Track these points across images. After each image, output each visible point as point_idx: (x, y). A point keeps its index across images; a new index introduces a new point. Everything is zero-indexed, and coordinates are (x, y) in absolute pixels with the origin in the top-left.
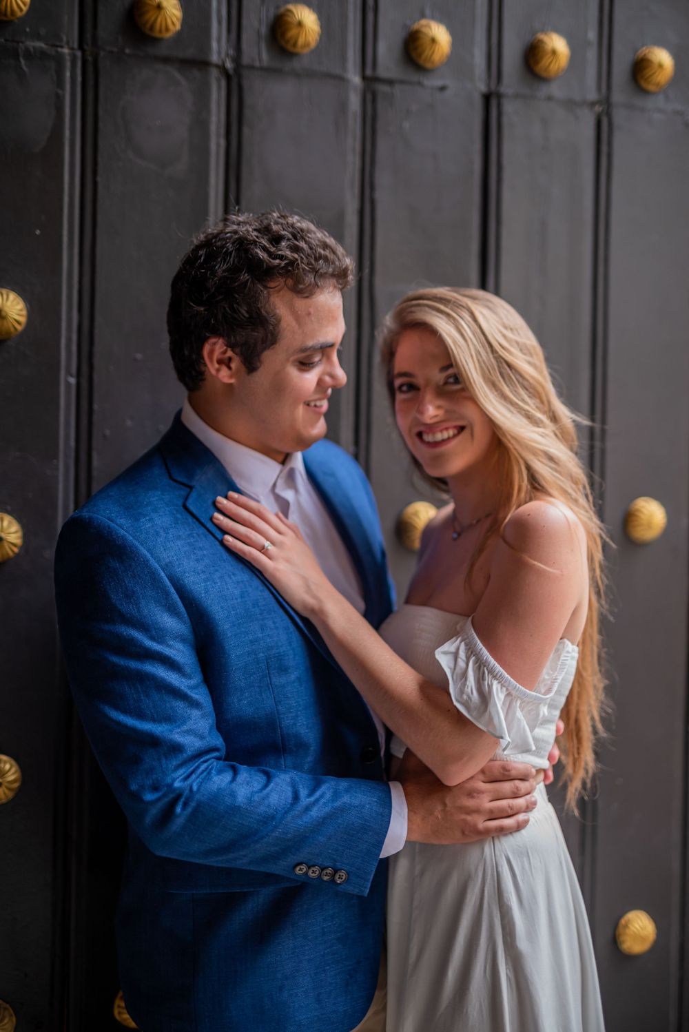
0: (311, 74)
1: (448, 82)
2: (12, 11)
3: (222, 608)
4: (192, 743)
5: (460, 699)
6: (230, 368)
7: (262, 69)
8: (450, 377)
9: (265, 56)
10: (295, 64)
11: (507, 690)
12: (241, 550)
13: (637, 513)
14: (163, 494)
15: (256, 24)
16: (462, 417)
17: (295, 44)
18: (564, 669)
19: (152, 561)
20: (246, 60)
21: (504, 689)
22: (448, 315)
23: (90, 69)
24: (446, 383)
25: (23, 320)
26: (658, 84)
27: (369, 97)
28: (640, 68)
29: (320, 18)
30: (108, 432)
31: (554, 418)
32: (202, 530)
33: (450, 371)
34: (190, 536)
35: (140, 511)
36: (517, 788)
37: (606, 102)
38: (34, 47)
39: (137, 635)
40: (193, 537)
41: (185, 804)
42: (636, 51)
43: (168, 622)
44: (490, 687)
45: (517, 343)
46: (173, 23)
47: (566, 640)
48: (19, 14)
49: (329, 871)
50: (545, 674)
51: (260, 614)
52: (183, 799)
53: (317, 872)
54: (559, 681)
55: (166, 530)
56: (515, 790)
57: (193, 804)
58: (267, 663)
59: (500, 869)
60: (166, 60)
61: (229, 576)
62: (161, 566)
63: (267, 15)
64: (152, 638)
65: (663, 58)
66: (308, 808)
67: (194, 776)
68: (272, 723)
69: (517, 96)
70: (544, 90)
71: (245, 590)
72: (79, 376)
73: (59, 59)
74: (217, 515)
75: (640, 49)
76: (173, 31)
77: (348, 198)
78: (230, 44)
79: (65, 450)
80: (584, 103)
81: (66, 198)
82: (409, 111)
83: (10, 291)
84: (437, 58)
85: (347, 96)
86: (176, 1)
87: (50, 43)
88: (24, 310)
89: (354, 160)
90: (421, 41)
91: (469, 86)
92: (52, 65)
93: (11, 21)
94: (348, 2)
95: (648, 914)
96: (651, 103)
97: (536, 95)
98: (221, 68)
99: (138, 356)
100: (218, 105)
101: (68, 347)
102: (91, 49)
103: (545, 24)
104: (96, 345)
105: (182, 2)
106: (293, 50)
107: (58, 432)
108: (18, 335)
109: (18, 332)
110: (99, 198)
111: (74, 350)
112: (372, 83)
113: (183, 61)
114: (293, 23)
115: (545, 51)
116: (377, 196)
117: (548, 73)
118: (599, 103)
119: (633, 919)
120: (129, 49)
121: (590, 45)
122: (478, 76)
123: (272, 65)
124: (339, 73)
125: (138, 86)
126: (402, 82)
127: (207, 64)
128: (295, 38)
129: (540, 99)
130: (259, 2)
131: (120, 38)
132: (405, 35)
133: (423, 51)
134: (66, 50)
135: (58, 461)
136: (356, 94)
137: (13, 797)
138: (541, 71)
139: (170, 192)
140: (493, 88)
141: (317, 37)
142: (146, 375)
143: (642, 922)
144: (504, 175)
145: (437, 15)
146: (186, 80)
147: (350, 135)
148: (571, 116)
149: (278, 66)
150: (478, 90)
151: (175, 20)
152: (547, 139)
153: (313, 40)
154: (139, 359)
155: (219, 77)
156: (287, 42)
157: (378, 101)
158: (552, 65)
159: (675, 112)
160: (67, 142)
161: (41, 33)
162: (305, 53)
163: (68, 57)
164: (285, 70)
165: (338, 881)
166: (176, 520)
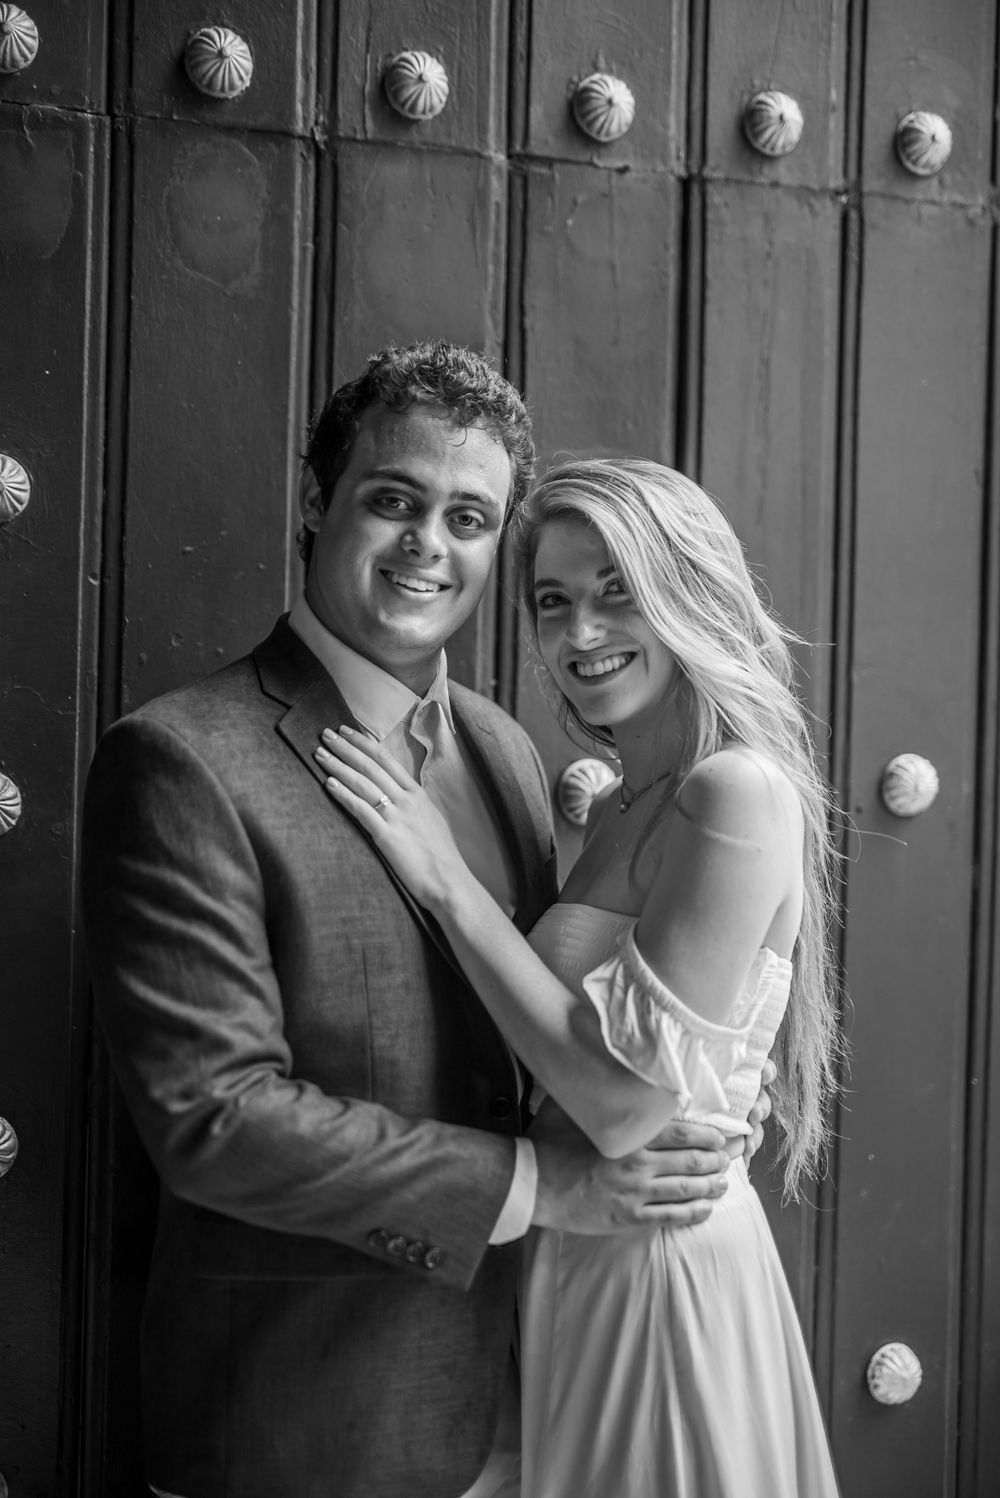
0: (436, 150)
1: (630, 163)
2: (13, 60)
5: (616, 1042)
7: (366, 142)
8: (613, 584)
9: (369, 124)
10: (414, 136)
11: (683, 1025)
13: (896, 774)
14: (248, 708)
15: (358, 80)
16: (632, 640)
17: (413, 108)
18: (766, 990)
19: (220, 789)
20: (344, 129)
21: (679, 1025)
22: (606, 497)
23: (123, 140)
24: (607, 593)
25: (25, 496)
26: (927, 165)
27: (518, 182)
28: (903, 141)
29: (448, 72)
30: (144, 656)
31: (759, 639)
32: (297, 762)
33: (612, 576)
34: (278, 766)
36: (695, 1162)
37: (856, 190)
38: (43, 111)
39: (185, 883)
40: (282, 768)
41: (227, 1123)
42: (899, 120)
43: (230, 872)
44: (658, 1022)
45: (705, 534)
46: (241, 78)
47: (767, 949)
48: (23, 64)
49: (418, 1246)
50: (740, 999)
52: (223, 1116)
53: (401, 1248)
54: (759, 1008)
55: (245, 753)
56: (692, 1164)
57: (236, 1123)
58: (364, 954)
59: (672, 1277)
60: (231, 130)
61: (325, 828)
62: (231, 798)
63: (373, 66)
64: (207, 891)
65: (936, 128)
66: (396, 1152)
67: (242, 1086)
68: (360, 1041)
69: (727, 181)
70: (767, 174)
72: (103, 576)
73: (79, 128)
74: (321, 750)
75: (904, 116)
76: (239, 90)
77: (489, 324)
78: (320, 107)
79: (83, 680)
80: (824, 191)
81: (88, 325)
82: (575, 203)
83: (7, 457)
84: (614, 127)
85: (487, 180)
86: (244, 47)
87: (66, 106)
88: (28, 482)
89: (496, 272)
90: (595, 103)
91: (661, 168)
92: (70, 136)
93: (12, 74)
94: (489, 49)
95: (911, 1348)
96: (918, 192)
97: (755, 180)
98: (310, 142)
99: (188, 548)
100: (304, 193)
101: (89, 534)
102: (125, 114)
103: (769, 81)
104: (128, 532)
105: (252, 47)
106: (411, 116)
107: (75, 656)
108: (18, 517)
109: (17, 514)
110: (134, 324)
111: (98, 539)
112: (523, 162)
113: (253, 131)
114: (411, 78)
115: (770, 118)
116: (528, 321)
117: (773, 149)
118: (846, 191)
119: (890, 1354)
120: (178, 114)
121: (834, 109)
122: (673, 153)
123: (380, 137)
124: (476, 148)
125: (190, 167)
126: (566, 161)
127: (288, 135)
128: (413, 98)
129: (762, 185)
130: (362, 48)
131: (165, 99)
132: (570, 95)
133: (597, 117)
134: (90, 115)
135: (74, 697)
136: (500, 177)
137: (7, 1173)
138: (764, 146)
139: (235, 316)
140: (695, 170)
141: (444, 99)
142: (200, 574)
143: (901, 1358)
144: (710, 293)
145: (614, 67)
146: (259, 159)
147: (492, 235)
148: (806, 210)
149: (390, 138)
150: (672, 172)
151: (243, 73)
152: (771, 243)
153: (441, 101)
154: (189, 552)
155: (305, 153)
156: (403, 105)
157: (531, 189)
158: (778, 138)
159: (954, 204)
160: (89, 245)
161: (53, 91)
162: (427, 121)
163: (91, 125)
164: (399, 143)
165: (430, 1265)
166: (261, 744)
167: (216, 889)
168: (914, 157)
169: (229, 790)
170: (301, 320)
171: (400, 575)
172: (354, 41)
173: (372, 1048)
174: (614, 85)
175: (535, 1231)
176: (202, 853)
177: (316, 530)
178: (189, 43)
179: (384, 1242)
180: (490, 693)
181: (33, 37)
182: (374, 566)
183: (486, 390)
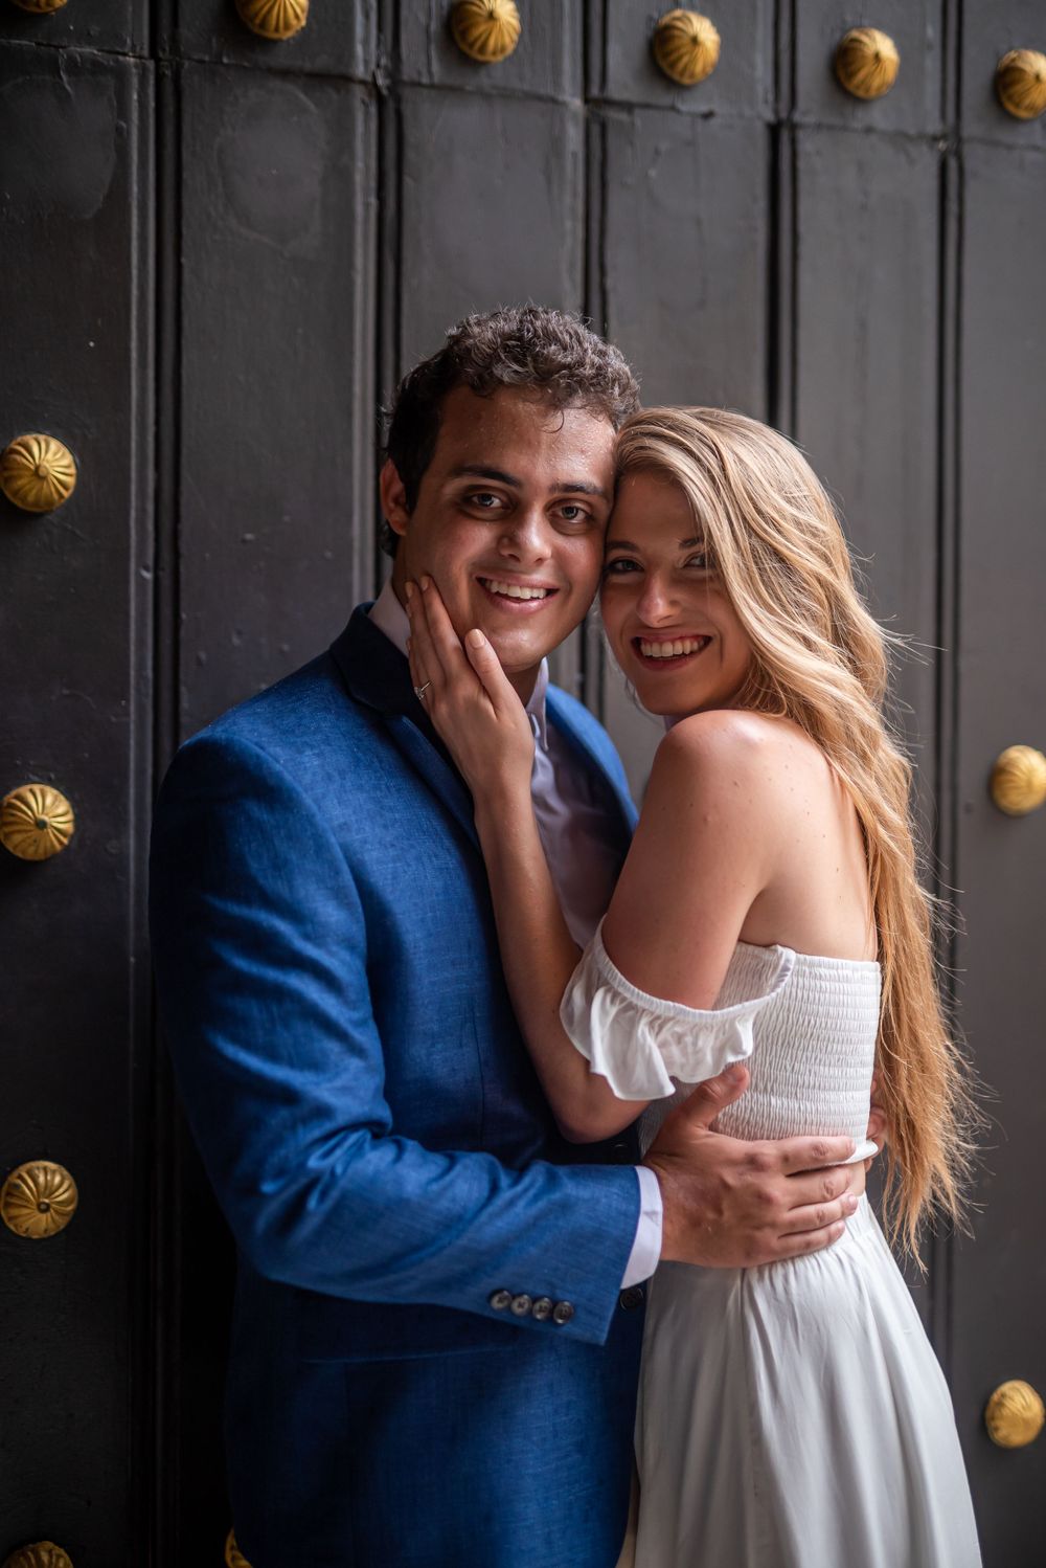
0: (507, 95)
1: (715, 107)
4: (346, 1108)
7: (432, 86)
8: (695, 557)
9: (436, 67)
10: (483, 80)
13: (1008, 768)
14: (338, 720)
15: (423, 18)
16: (708, 622)
17: (483, 49)
20: (407, 73)
23: (169, 88)
24: (688, 565)
25: (71, 481)
26: (1031, 108)
27: (596, 130)
28: (1005, 81)
29: (520, 8)
30: (203, 656)
37: (955, 136)
38: (81, 55)
39: (282, 926)
41: (324, 1195)
42: (999, 58)
43: (332, 913)
46: (297, 17)
48: (59, 3)
49: (545, 1302)
52: (319, 1187)
53: (526, 1306)
57: (335, 1194)
60: (285, 74)
63: (440, 2)
64: (307, 937)
65: (1040, 66)
66: (512, 1204)
67: (337, 1153)
69: (819, 127)
70: (861, 118)
72: (157, 568)
73: (121, 74)
75: (1006, 53)
76: (294, 30)
77: (567, 285)
78: (382, 48)
79: (138, 683)
80: (921, 137)
81: (135, 292)
82: (657, 152)
83: (50, 439)
84: (699, 68)
85: (563, 130)
87: (106, 48)
88: (73, 466)
89: (574, 229)
90: (677, 42)
91: (747, 112)
92: (111, 82)
93: (47, 14)
95: (1032, 1386)
96: (1021, 136)
97: (849, 125)
98: (370, 86)
99: (249, 537)
100: (366, 143)
101: (141, 523)
102: (170, 57)
103: (862, 16)
104: (183, 520)
106: (480, 58)
107: (127, 657)
108: (62, 505)
109: (63, 501)
110: (186, 290)
111: (151, 527)
112: (598, 107)
113: (312, 75)
114: (480, 15)
115: (864, 57)
116: (610, 282)
117: (867, 91)
118: (944, 137)
119: (1010, 1393)
120: (229, 57)
121: (930, 47)
122: (761, 97)
123: (448, 81)
124: (551, 92)
125: (242, 115)
126: (647, 106)
127: (344, 80)
128: (483, 38)
129: (855, 131)
131: (214, 40)
132: (650, 33)
133: (680, 58)
134: (132, 60)
135: (128, 701)
136: (576, 125)
137: (66, 1227)
138: (858, 87)
139: (294, 279)
140: (784, 115)
141: (515, 37)
142: (262, 565)
143: (1023, 1398)
144: (804, 249)
146: (316, 106)
147: (569, 189)
148: (903, 157)
149: (457, 82)
150: (759, 117)
151: (298, 11)
152: (866, 194)
153: (512, 41)
154: (250, 541)
155: (366, 99)
156: (471, 45)
157: (610, 137)
158: (872, 80)
160: (134, 203)
161: (92, 33)
162: (497, 63)
163: (134, 70)
164: (468, 88)
165: (559, 1320)
167: (317, 934)
168: (1016, 99)
169: (329, 819)
170: (365, 285)
171: (500, 583)
174: (698, 20)
177: (402, 533)
179: (507, 1304)
180: (575, 690)
182: (470, 575)
183: (581, 364)
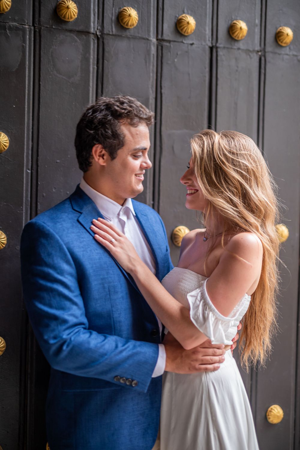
0: (134, 38)
1: (194, 42)
2: (3, 9)
3: (90, 263)
4: (72, 320)
6: (103, 159)
7: (113, 35)
9: (114, 29)
10: (128, 33)
11: (216, 316)
12: (102, 241)
14: (68, 215)
15: (110, 15)
17: (127, 25)
18: (243, 305)
19: (60, 241)
20: (106, 31)
21: (215, 316)
23: (37, 34)
25: (7, 145)
26: (286, 43)
27: (160, 48)
28: (278, 36)
29: (138, 14)
30: (44, 194)
32: (85, 230)
34: (79, 232)
35: (57, 220)
37: (264, 50)
38: (12, 25)
39: (51, 271)
40: (80, 233)
41: (68, 346)
42: (277, 29)
43: (66, 267)
44: (208, 315)
46: (74, 15)
47: (246, 294)
48: (6, 10)
49: (130, 380)
51: (107, 267)
52: (66, 344)
53: (124, 381)
54: (240, 311)
55: (68, 229)
56: (214, 353)
57: (71, 346)
58: (109, 289)
59: (209, 387)
60: (71, 31)
61: (94, 250)
62: (64, 244)
63: (116, 11)
64: (58, 273)
65: (288, 31)
66: (121, 352)
67: (72, 334)
68: (109, 316)
69: (224, 48)
70: (236, 45)
71: (101, 257)
72: (32, 170)
73: (24, 30)
74: (92, 226)
75: (279, 28)
76: (74, 18)
77: (151, 92)
78: (99, 24)
79: (26, 202)
80: (254, 51)
81: (27, 92)
82: (177, 54)
83: (2, 133)
84: (189, 31)
85: (150, 47)
86: (75, 5)
87: (20, 23)
88: (8, 140)
89: (153, 76)
90: (183, 23)
91: (204, 43)
92: (21, 33)
93: (3, 13)
94: (150, 6)
95: (280, 406)
96: (283, 51)
97: (233, 47)
98: (95, 35)
99: (58, 161)
100: (94, 51)
101: (27, 157)
102: (38, 26)
103: (237, 17)
104: (39, 156)
105: (78, 6)
106: (127, 27)
107: (23, 194)
108: (5, 151)
109: (5, 150)
110: (41, 91)
111: (30, 158)
112: (161, 41)
113: (78, 31)
114: (127, 15)
115: (237, 28)
116: (163, 91)
117: (238, 38)
118: (261, 51)
119: (274, 408)
120: (55, 26)
121: (257, 25)
122: (207, 39)
123: (117, 34)
124: (147, 37)
125: (58, 42)
126: (175, 41)
127: (89, 33)
128: (127, 21)
129: (235, 49)
130: (112, 6)
131: (50, 21)
132: (176, 21)
133: (184, 28)
134: (27, 26)
135: (23, 207)
136: (154, 46)
137: (2, 354)
138: (235, 37)
139: (72, 89)
140: (214, 44)
141: (137, 22)
142: (62, 169)
143: (277, 410)
144: (219, 82)
145: (189, 12)
146: (80, 40)
147: (152, 64)
148: (248, 56)
149: (120, 34)
150: (207, 45)
151: (75, 13)
152: (237, 67)
153: (136, 22)
154: (58, 162)
155: (94, 38)
156: (124, 24)
157: (164, 49)
158: (240, 35)
159: (294, 55)
160: (27, 67)
161: (16, 19)
162: (132, 28)
163: (28, 30)
164: (123, 36)
165: (134, 386)
166: (73, 226)
167: (61, 273)
168: (281, 41)
169: (63, 241)
170: (93, 90)
172: (109, 4)
173: (113, 318)
174: (189, 17)
175: (166, 373)
176: (56, 262)
178: (58, 4)
179: (119, 380)
180: (151, 205)
181: (9, 2)
